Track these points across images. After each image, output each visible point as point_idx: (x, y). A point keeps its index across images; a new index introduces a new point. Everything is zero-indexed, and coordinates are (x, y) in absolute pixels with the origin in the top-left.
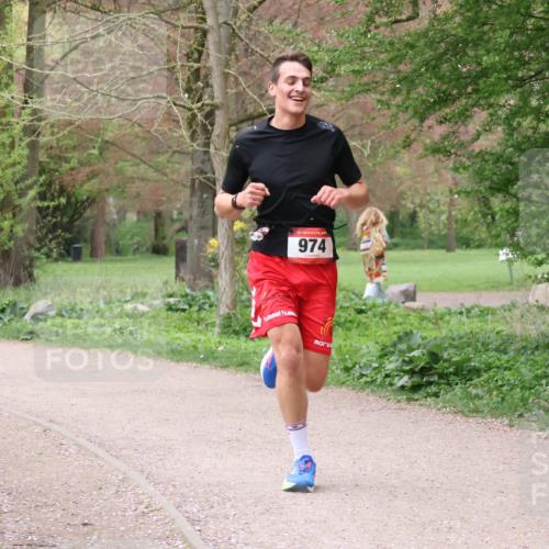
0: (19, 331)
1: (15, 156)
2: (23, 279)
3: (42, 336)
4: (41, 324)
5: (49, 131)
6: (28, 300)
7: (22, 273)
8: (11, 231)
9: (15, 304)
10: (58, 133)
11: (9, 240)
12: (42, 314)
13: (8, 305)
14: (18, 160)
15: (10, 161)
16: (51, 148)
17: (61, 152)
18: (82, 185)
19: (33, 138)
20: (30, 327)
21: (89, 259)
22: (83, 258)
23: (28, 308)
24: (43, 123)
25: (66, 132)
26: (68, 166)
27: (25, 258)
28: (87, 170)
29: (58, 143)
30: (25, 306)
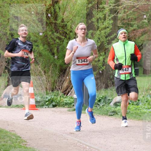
0: (107, 111)
1: (106, 24)
2: (109, 85)
3: (119, 114)
4: (118, 107)
5: (123, 11)
6: (112, 96)
7: (109, 82)
8: (104, 61)
9: (106, 98)
10: (127, 12)
11: (103, 66)
12: (119, 102)
13: (102, 98)
14: (107, 26)
15: (103, 26)
16: (124, 19)
17: (129, 21)
18: (139, 38)
19: (115, 15)
20: (113, 109)
21: (142, 75)
22: (139, 75)
23: (112, 100)
24: (120, 7)
25: (131, 11)
26: (132, 28)
27: (110, 75)
28: (142, 30)
29: (127, 17)
30: (111, 99)
